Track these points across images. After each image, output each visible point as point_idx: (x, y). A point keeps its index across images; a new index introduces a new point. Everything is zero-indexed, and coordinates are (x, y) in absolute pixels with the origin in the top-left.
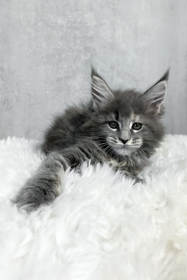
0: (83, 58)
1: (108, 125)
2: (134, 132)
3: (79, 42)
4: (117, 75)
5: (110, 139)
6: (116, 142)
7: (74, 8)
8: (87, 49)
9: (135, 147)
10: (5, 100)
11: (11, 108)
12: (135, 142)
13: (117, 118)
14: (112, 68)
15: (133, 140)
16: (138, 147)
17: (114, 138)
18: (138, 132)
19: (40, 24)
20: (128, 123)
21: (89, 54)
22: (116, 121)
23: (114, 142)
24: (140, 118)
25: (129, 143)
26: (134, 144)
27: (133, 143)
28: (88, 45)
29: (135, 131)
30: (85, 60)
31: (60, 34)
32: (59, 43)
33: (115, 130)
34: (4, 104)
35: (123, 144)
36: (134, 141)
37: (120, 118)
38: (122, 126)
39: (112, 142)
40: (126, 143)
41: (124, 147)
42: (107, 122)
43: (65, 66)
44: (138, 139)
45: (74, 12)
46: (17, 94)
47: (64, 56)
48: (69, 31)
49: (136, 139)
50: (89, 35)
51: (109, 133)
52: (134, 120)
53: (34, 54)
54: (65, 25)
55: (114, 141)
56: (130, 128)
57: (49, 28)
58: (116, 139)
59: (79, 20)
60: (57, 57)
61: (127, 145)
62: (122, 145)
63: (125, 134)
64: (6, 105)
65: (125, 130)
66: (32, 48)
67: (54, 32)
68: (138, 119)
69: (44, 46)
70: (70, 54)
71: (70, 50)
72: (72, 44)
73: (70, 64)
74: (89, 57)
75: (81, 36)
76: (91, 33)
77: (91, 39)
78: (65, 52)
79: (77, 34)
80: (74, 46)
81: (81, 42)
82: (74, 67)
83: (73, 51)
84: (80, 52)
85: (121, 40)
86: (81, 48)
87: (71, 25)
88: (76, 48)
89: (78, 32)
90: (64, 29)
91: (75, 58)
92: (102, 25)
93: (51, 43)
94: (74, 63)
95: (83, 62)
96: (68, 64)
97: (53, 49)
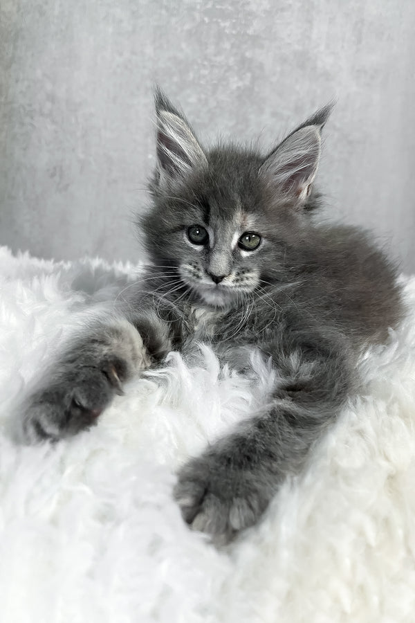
0: (235, 83)
1: (185, 235)
2: (241, 256)
3: (227, 45)
5: (185, 269)
6: (198, 277)
8: (245, 64)
9: (240, 290)
10: (55, 168)
11: (68, 185)
12: (242, 280)
13: (206, 219)
15: (238, 274)
16: (248, 290)
17: (195, 267)
18: (251, 256)
20: (228, 235)
21: (249, 75)
22: (203, 224)
23: (195, 277)
24: (257, 221)
25: (228, 282)
26: (238, 284)
27: (237, 280)
28: (248, 54)
29: (245, 254)
30: (239, 88)
31: (187, 27)
32: (184, 45)
33: (199, 248)
34: (53, 175)
35: (213, 283)
36: (238, 277)
37: (213, 219)
38: (215, 242)
39: (190, 276)
40: (221, 281)
41: (216, 290)
42: (182, 228)
43: (193, 99)
44: (248, 271)
46: (82, 156)
47: (191, 75)
48: (206, 20)
49: (243, 273)
50: (250, 32)
51: (186, 256)
52: (242, 226)
53: (126, 67)
54: (198, 7)
55: (194, 275)
56: (233, 247)
57: (164, 12)
58: (199, 270)
60: (176, 79)
61: (224, 286)
62: (210, 286)
63: (220, 262)
64: (57, 178)
65: (220, 251)
66: (121, 54)
67: (174, 20)
68: (251, 223)
69: (149, 50)
70: (205, 72)
71: (206, 63)
72: (211, 49)
73: (203, 96)
74: (247, 82)
75: (234, 32)
76: (255, 27)
77: (255, 40)
78: (196, 67)
79: (224, 28)
80: (215, 55)
81: (233, 46)
82: (212, 103)
83: (212, 66)
84: (229, 68)
85: (322, 48)
86: (231, 61)
87: (213, 6)
88: (220, 59)
89: (227, 24)
90: (197, 15)
91: (215, 82)
92: (282, 10)
93: (165, 46)
94: (214, 93)
95: (232, 93)
96: (200, 95)
97: (169, 59)
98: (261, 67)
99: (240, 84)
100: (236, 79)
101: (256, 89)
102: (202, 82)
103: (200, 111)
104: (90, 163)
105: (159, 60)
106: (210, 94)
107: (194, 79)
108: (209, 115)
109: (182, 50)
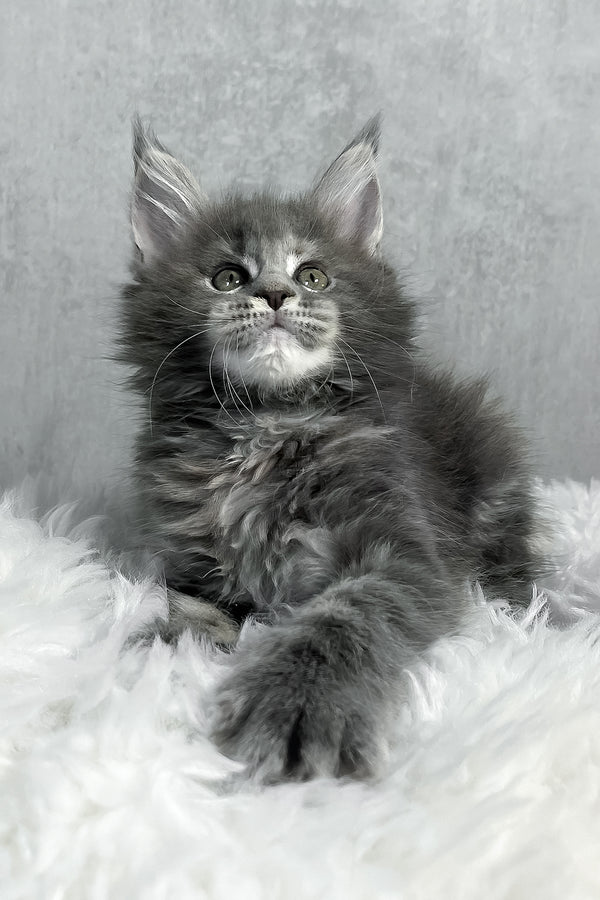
0: (316, 104)
3: (300, 30)
4: (466, 191)
8: (335, 66)
14: (443, 157)
21: (344, 88)
28: (342, 47)
30: (324, 114)
32: (212, 31)
43: (232, 139)
47: (228, 90)
53: (98, 75)
66: (85, 50)
69: (142, 40)
70: (255, 83)
71: (257, 65)
72: (268, 38)
73: (253, 132)
74: (341, 102)
77: (355, 19)
78: (237, 73)
80: (277, 51)
81: (311, 30)
83: (272, 72)
84: (303, 76)
85: (489, 34)
86: (309, 61)
91: (277, 102)
93: (175, 32)
94: (274, 125)
95: (311, 125)
96: (246, 130)
97: (184, 58)
98: (369, 71)
99: (327, 106)
100: (318, 96)
102: (250, 103)
103: (247, 161)
104: (26, 269)
105: (162, 59)
106: (267, 127)
107: (234, 97)
108: (267, 168)
109: (208, 40)
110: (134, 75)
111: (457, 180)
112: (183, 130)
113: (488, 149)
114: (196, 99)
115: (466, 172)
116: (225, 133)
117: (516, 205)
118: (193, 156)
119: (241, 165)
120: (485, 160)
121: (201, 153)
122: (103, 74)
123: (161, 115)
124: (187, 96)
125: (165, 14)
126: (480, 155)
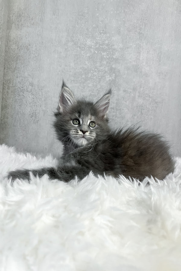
0: (108, 78)
3: (105, 62)
4: (139, 96)
5: (73, 131)
7: (103, 30)
8: (112, 70)
10: (33, 113)
11: (38, 121)
14: (134, 89)
15: (90, 132)
19: (70, 44)
21: (114, 75)
28: (113, 66)
30: (110, 80)
31: (88, 55)
32: (87, 63)
37: (82, 116)
38: (83, 123)
45: (102, 34)
46: (44, 108)
48: (96, 52)
49: (92, 132)
50: (114, 57)
52: (91, 119)
54: (93, 47)
55: (76, 132)
56: (88, 125)
57: (78, 49)
58: (77, 130)
59: (106, 42)
61: (86, 135)
62: (82, 135)
64: (34, 118)
66: (61, 66)
67: (83, 52)
69: (72, 65)
70: (96, 73)
71: (96, 70)
72: (98, 64)
73: (95, 84)
74: (113, 77)
75: (108, 57)
76: (117, 55)
77: (116, 60)
78: (92, 71)
79: (104, 55)
81: (107, 62)
82: (99, 87)
83: (99, 71)
84: (106, 72)
85: (144, 64)
86: (107, 69)
87: (99, 46)
88: (101, 68)
89: (105, 54)
90: (92, 50)
91: (100, 77)
92: (128, 48)
93: (79, 63)
94: (99, 82)
95: (107, 82)
96: (93, 83)
97: (81, 68)
98: (119, 71)
100: (108, 76)
101: (117, 80)
102: (94, 77)
103: (94, 90)
104: (48, 111)
105: (76, 68)
106: (98, 83)
107: (91, 76)
108: (98, 91)
109: (86, 65)
110: (70, 71)
111: (137, 94)
112: (80, 83)
113: (144, 88)
114: (83, 77)
115: (139, 92)
116: (89, 84)
117: (149, 99)
118: (82, 88)
119: (92, 90)
120: (143, 90)
121: (84, 88)
122: (64, 71)
123: (76, 80)
124: (81, 76)
125: (77, 59)
126: (142, 89)
